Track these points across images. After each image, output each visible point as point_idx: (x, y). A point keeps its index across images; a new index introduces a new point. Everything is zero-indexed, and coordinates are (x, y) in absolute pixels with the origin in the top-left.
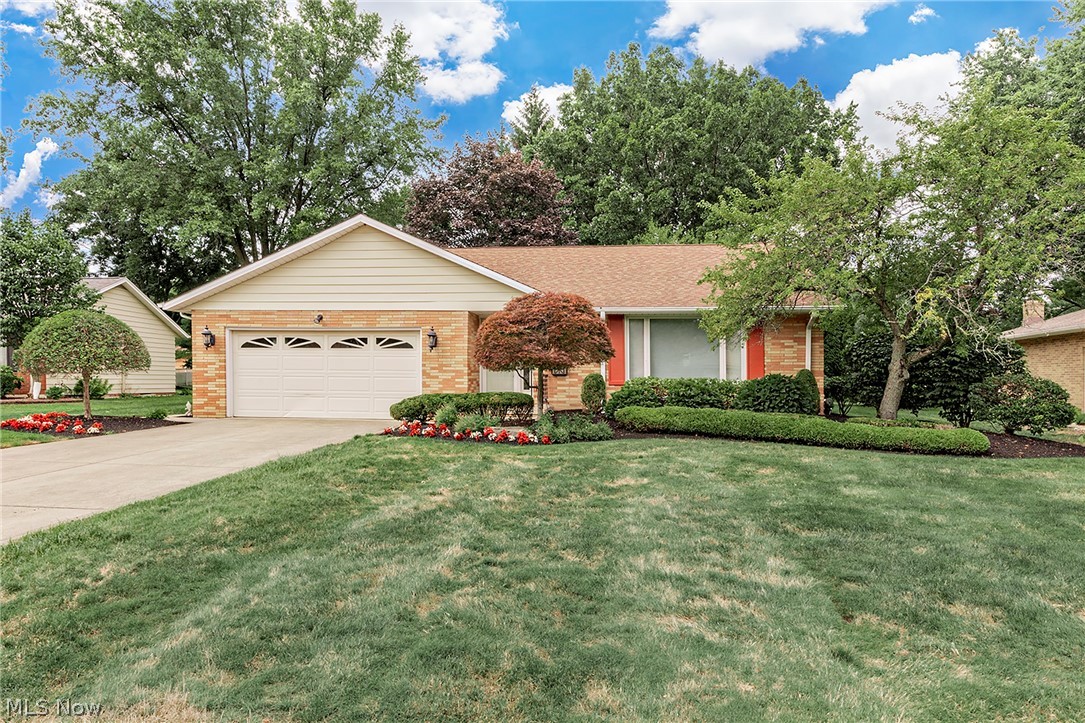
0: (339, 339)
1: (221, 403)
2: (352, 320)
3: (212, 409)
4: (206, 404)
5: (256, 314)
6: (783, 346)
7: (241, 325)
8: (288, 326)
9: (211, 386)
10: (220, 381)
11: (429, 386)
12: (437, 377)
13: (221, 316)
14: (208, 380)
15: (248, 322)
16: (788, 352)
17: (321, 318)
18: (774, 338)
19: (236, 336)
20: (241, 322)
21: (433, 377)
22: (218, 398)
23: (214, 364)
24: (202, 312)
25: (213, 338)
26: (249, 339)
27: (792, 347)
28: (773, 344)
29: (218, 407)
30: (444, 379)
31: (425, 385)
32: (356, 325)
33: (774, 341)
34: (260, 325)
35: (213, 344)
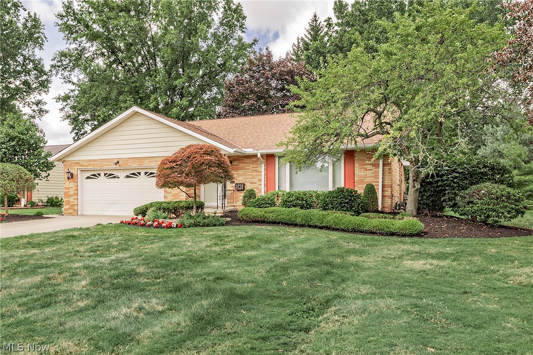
0: (128, 173)
1: (75, 208)
2: (132, 163)
3: (71, 211)
4: (69, 208)
5: (90, 161)
6: (366, 170)
7: (84, 167)
8: (104, 167)
9: (71, 199)
10: (75, 197)
11: (167, 198)
12: (171, 193)
13: (75, 163)
14: (71, 196)
15: (87, 166)
16: (369, 173)
17: (118, 162)
18: (360, 165)
19: (83, 173)
20: (84, 166)
21: (169, 193)
22: (74, 205)
23: (73, 188)
24: (68, 161)
25: (72, 175)
26: (89, 174)
27: (372, 170)
28: (360, 169)
29: (74, 210)
30: (174, 194)
31: (165, 197)
32: (135, 165)
33: (360, 167)
34: (92, 167)
35: (72, 178)
